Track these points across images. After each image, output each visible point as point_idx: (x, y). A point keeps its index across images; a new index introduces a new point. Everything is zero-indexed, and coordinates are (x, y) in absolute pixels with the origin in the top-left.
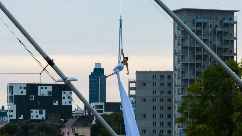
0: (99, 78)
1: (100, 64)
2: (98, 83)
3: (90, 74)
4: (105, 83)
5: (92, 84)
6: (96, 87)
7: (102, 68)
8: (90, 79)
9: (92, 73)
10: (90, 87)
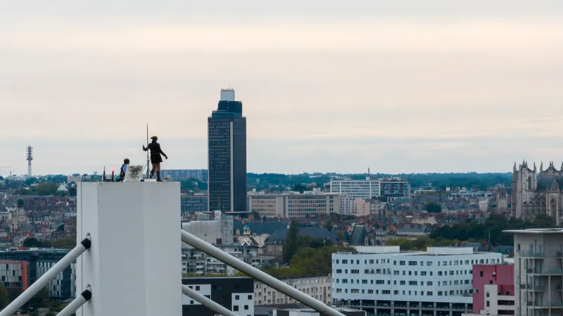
0: (232, 123)
1: (232, 92)
2: (229, 135)
3: (210, 115)
4: (245, 135)
5: (216, 138)
6: (225, 145)
7: (236, 100)
8: (209, 126)
9: (214, 114)
10: (212, 144)
